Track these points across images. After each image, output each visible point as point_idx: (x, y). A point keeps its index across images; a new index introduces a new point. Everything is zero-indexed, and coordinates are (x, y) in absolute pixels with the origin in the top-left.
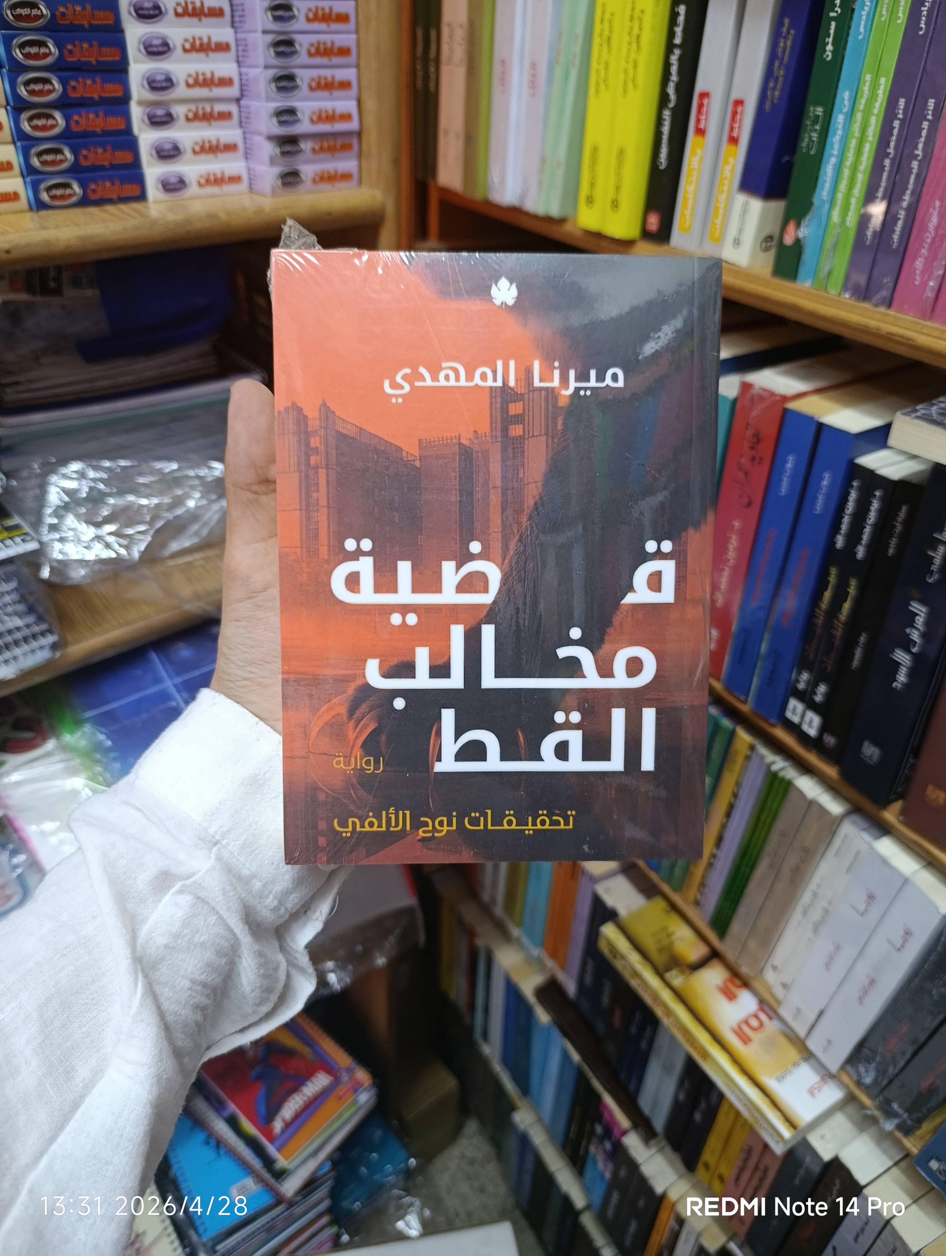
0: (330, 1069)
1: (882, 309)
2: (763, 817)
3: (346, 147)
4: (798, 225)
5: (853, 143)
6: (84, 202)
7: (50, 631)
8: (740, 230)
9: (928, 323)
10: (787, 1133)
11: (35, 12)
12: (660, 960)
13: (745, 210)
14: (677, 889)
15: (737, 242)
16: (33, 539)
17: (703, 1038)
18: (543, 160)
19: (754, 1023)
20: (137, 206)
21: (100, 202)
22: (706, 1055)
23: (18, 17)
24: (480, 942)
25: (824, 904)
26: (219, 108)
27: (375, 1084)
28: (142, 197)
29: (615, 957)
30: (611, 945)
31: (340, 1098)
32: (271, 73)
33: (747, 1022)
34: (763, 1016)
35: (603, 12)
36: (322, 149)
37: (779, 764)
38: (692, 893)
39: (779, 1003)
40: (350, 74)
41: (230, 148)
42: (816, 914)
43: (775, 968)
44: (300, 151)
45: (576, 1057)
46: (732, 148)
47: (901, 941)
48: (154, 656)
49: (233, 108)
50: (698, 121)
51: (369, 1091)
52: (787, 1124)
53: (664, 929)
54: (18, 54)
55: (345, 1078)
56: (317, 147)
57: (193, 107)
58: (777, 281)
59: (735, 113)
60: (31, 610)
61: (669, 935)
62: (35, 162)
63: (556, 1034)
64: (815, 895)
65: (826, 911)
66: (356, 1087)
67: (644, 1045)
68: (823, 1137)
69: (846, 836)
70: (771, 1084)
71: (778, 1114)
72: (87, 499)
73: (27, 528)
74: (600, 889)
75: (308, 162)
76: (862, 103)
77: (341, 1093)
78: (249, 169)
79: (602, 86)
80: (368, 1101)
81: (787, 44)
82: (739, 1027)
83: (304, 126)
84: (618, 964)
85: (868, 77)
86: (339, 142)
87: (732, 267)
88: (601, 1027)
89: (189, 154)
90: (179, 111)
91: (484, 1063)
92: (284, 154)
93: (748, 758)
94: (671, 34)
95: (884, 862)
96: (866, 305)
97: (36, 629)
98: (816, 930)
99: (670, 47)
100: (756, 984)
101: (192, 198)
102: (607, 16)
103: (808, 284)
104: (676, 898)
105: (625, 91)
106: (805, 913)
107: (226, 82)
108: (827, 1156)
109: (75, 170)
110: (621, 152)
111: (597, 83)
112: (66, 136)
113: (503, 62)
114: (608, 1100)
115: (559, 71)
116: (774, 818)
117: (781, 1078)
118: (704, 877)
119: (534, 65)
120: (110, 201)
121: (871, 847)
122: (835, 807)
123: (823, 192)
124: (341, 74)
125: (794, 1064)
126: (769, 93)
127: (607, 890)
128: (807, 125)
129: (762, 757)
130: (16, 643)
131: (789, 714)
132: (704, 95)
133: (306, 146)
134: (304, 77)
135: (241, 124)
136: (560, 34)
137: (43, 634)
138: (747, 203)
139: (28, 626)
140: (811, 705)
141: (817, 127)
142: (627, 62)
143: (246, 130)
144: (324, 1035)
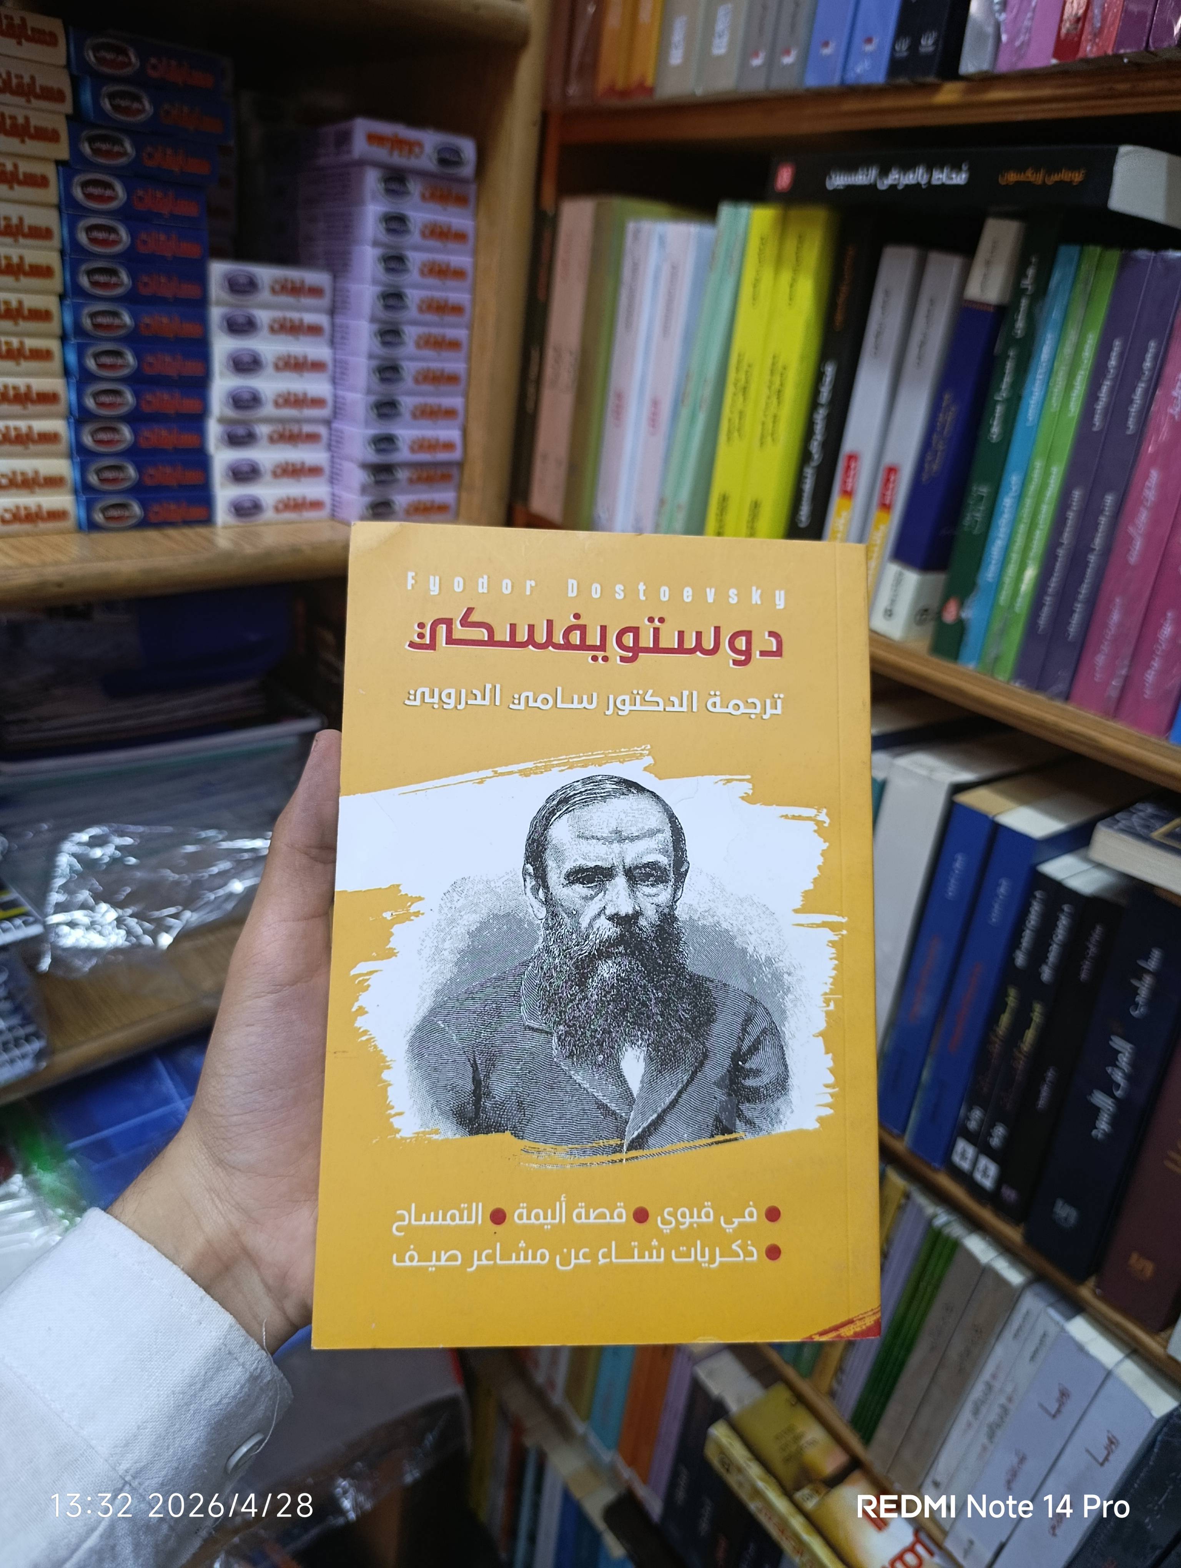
1: (1058, 704)
2: (923, 1285)
3: (445, 478)
4: (961, 605)
5: (1022, 528)
6: (144, 524)
7: (37, 1035)
8: (893, 601)
9: (1111, 723)
11: (117, 322)
12: (787, 1472)
13: (898, 581)
14: (805, 1375)
15: (889, 613)
16: (36, 922)
18: (662, 502)
19: (911, 1559)
20: (202, 530)
21: (159, 525)
23: (97, 326)
24: (530, 1442)
25: (1003, 1400)
26: (307, 429)
28: (208, 520)
29: (728, 1470)
30: (723, 1452)
32: (372, 399)
33: (901, 1559)
34: (921, 1551)
35: (739, 362)
36: (420, 480)
37: (942, 1218)
38: (827, 1381)
39: (945, 1533)
40: (456, 402)
41: (314, 471)
42: (991, 1414)
43: (936, 1484)
44: (396, 481)
46: (883, 515)
47: (1105, 1453)
48: (160, 1066)
49: (322, 430)
50: (845, 482)
53: (790, 1429)
54: (91, 364)
56: (415, 477)
57: (280, 428)
58: (935, 660)
59: (888, 480)
60: (17, 1009)
61: (798, 1438)
62: (93, 479)
64: (989, 1387)
65: (1005, 1410)
69: (1028, 1313)
72: (108, 872)
73: (28, 907)
74: (702, 1373)
75: (403, 492)
76: (1032, 488)
78: (333, 495)
79: (736, 434)
81: (949, 418)
83: (404, 454)
84: (732, 1480)
85: (1038, 464)
86: (439, 472)
87: (883, 638)
89: (268, 477)
90: (263, 430)
92: (378, 483)
93: (901, 1208)
94: (816, 392)
95: (1080, 1349)
96: (1040, 697)
97: (21, 1032)
98: (991, 1436)
99: (814, 405)
101: (267, 524)
102: (744, 367)
103: (971, 666)
104: (805, 1387)
105: (762, 444)
106: (976, 1412)
107: (317, 402)
109: (138, 490)
110: (756, 506)
111: (729, 432)
112: (133, 453)
113: (619, 396)
115: (685, 412)
116: (937, 1287)
118: (842, 1360)
119: (655, 403)
120: (172, 524)
121: (1063, 1330)
122: (1014, 1277)
123: (989, 573)
124: (448, 402)
126: (926, 466)
127: (710, 1374)
128: (970, 504)
129: (920, 1210)
131: (956, 1158)
132: (852, 458)
133: (402, 475)
134: (407, 403)
135: (329, 447)
136: (687, 376)
137: (28, 1039)
138: (901, 574)
139: (10, 1029)
140: (984, 1148)
141: (982, 508)
142: (765, 416)
143: (335, 455)
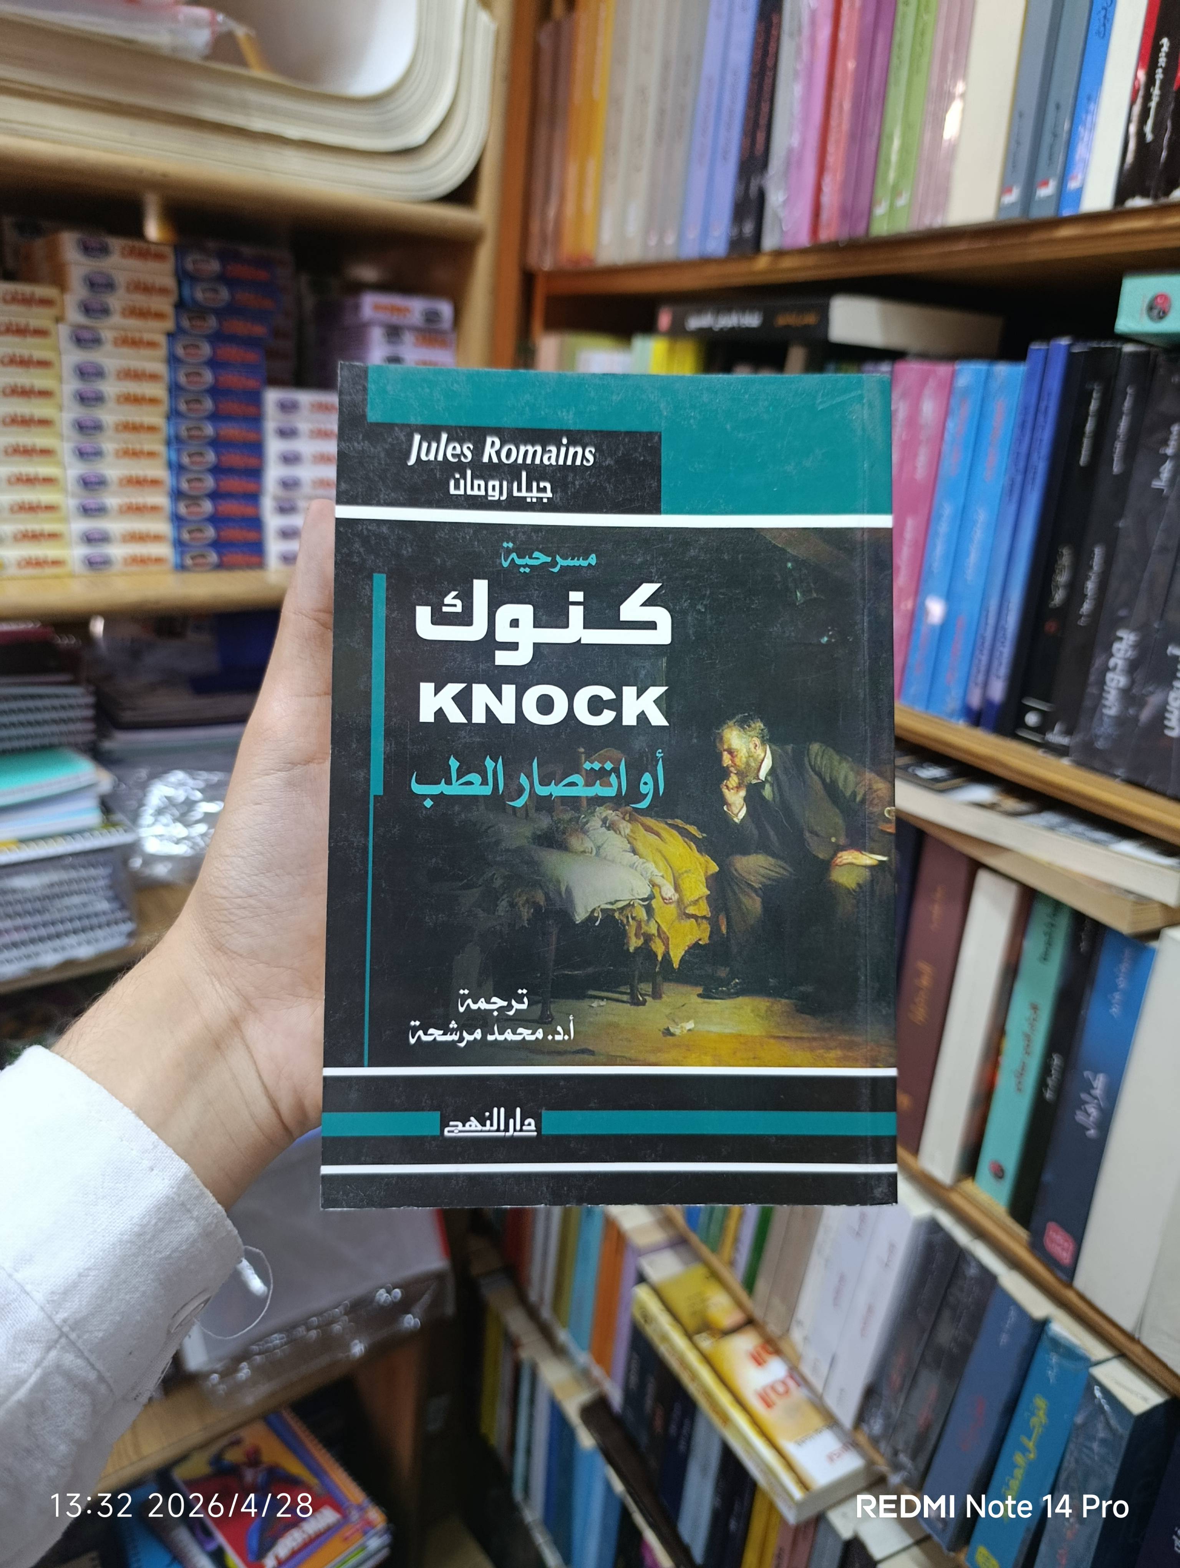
0: (338, 1506)
6: (219, 567)
10: (798, 1494)
11: (204, 433)
12: (692, 1323)
14: (715, 1248)
16: (130, 833)
17: (724, 1399)
19: (781, 1389)
20: (257, 572)
21: (230, 568)
22: (726, 1419)
24: (525, 1354)
27: (387, 1530)
28: (262, 565)
30: (642, 1307)
31: (346, 1539)
33: (773, 1388)
34: (791, 1384)
38: (727, 1251)
43: (799, 1323)
45: (619, 1487)
47: (888, 1257)
51: (380, 1536)
52: (800, 1485)
53: (700, 1295)
54: (186, 461)
55: (355, 1516)
60: (118, 897)
61: (705, 1300)
62: (186, 537)
63: (600, 1460)
66: (367, 1527)
67: (682, 1447)
68: (844, 1515)
70: (790, 1448)
71: (793, 1474)
72: (184, 803)
73: (127, 824)
74: (644, 1265)
77: (348, 1534)
80: (378, 1551)
82: (764, 1389)
88: (644, 1439)
90: (301, 504)
91: (525, 1532)
97: (119, 915)
100: (784, 1346)
104: (715, 1262)
108: (846, 1533)
109: (216, 545)
112: (212, 520)
114: (650, 1537)
117: (800, 1443)
118: (736, 1233)
120: (240, 567)
125: (816, 1430)
127: (651, 1264)
130: (100, 926)
139: (112, 911)
144: (337, 1465)
